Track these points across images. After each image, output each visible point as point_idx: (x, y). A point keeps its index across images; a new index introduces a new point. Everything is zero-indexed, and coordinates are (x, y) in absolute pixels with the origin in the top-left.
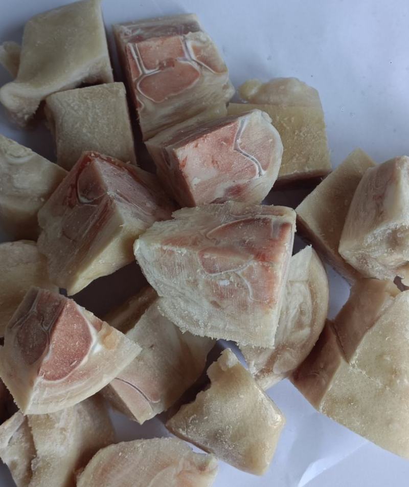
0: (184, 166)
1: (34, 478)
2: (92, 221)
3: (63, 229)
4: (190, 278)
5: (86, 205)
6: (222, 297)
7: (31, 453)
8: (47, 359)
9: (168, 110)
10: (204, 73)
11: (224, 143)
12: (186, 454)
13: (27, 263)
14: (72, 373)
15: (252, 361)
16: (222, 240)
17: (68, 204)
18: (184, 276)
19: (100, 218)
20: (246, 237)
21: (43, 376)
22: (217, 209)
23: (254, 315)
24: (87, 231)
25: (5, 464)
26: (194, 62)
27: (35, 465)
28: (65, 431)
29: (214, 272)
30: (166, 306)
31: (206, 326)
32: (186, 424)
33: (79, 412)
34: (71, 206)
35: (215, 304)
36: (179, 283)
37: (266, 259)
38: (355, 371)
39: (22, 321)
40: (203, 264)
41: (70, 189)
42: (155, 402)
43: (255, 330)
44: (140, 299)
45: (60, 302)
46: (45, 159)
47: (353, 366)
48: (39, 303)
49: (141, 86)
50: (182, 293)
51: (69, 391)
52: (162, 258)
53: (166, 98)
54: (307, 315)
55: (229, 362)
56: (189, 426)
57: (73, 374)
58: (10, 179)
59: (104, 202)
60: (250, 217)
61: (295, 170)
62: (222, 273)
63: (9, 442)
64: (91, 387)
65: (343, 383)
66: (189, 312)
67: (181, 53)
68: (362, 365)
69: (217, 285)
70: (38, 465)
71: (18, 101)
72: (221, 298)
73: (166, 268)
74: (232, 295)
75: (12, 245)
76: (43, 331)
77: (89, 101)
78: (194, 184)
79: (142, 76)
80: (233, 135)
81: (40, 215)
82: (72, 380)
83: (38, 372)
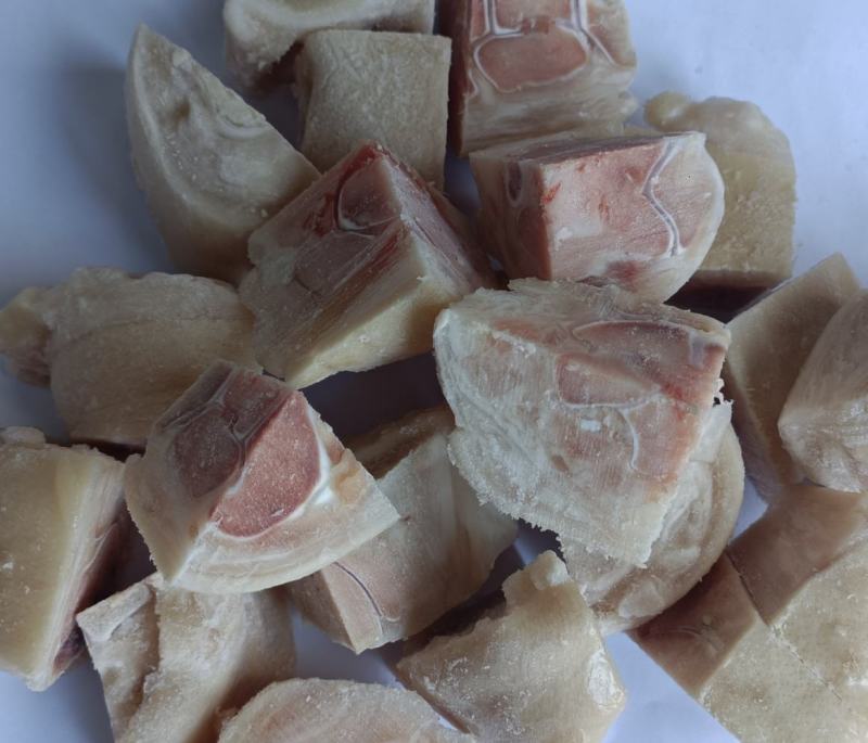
0: (550, 199)
1: (144, 707)
2: (358, 262)
3: (296, 269)
4: (527, 403)
5: (352, 233)
6: (577, 451)
7: (150, 660)
8: (233, 492)
9: (516, 110)
10: (595, 58)
11: (630, 178)
12: (427, 724)
13: (214, 319)
14: (270, 529)
15: (583, 584)
16: (600, 347)
17: (314, 227)
18: (516, 396)
19: (377, 260)
20: (645, 353)
21: (219, 522)
22: (591, 295)
23: (627, 498)
24: (344, 280)
25: (97, 671)
26: (582, 34)
27: (151, 684)
28: (219, 636)
29: (578, 401)
30: (464, 447)
31: (528, 500)
32: (442, 671)
33: (248, 609)
34: (320, 231)
35: (558, 462)
36: (502, 407)
37: (683, 396)
38: (779, 643)
39: (191, 417)
40: (561, 382)
41: (323, 201)
42: (389, 619)
43: (620, 527)
44: (403, 429)
45: (277, 394)
46: (285, 141)
47: (777, 633)
48: (229, 390)
49: (480, 54)
50: (502, 429)
51: (257, 563)
52: (484, 355)
53: (519, 88)
54: (699, 525)
55: (553, 575)
56: (446, 676)
57: (271, 533)
58: (215, 163)
59: (389, 232)
60: (650, 321)
61: (725, 263)
62: (593, 406)
63: (112, 634)
64: (297, 565)
65: (752, 659)
66: (504, 469)
67: (566, 12)
68: (794, 636)
69: (573, 428)
70: (158, 685)
71: (257, 29)
72: (575, 453)
73: (486, 375)
74: (597, 452)
75: (194, 280)
76: (232, 441)
77: (385, 58)
78: (559, 238)
79: (487, 36)
80: (649, 166)
81: (254, 239)
82: (265, 544)
83: (210, 515)
